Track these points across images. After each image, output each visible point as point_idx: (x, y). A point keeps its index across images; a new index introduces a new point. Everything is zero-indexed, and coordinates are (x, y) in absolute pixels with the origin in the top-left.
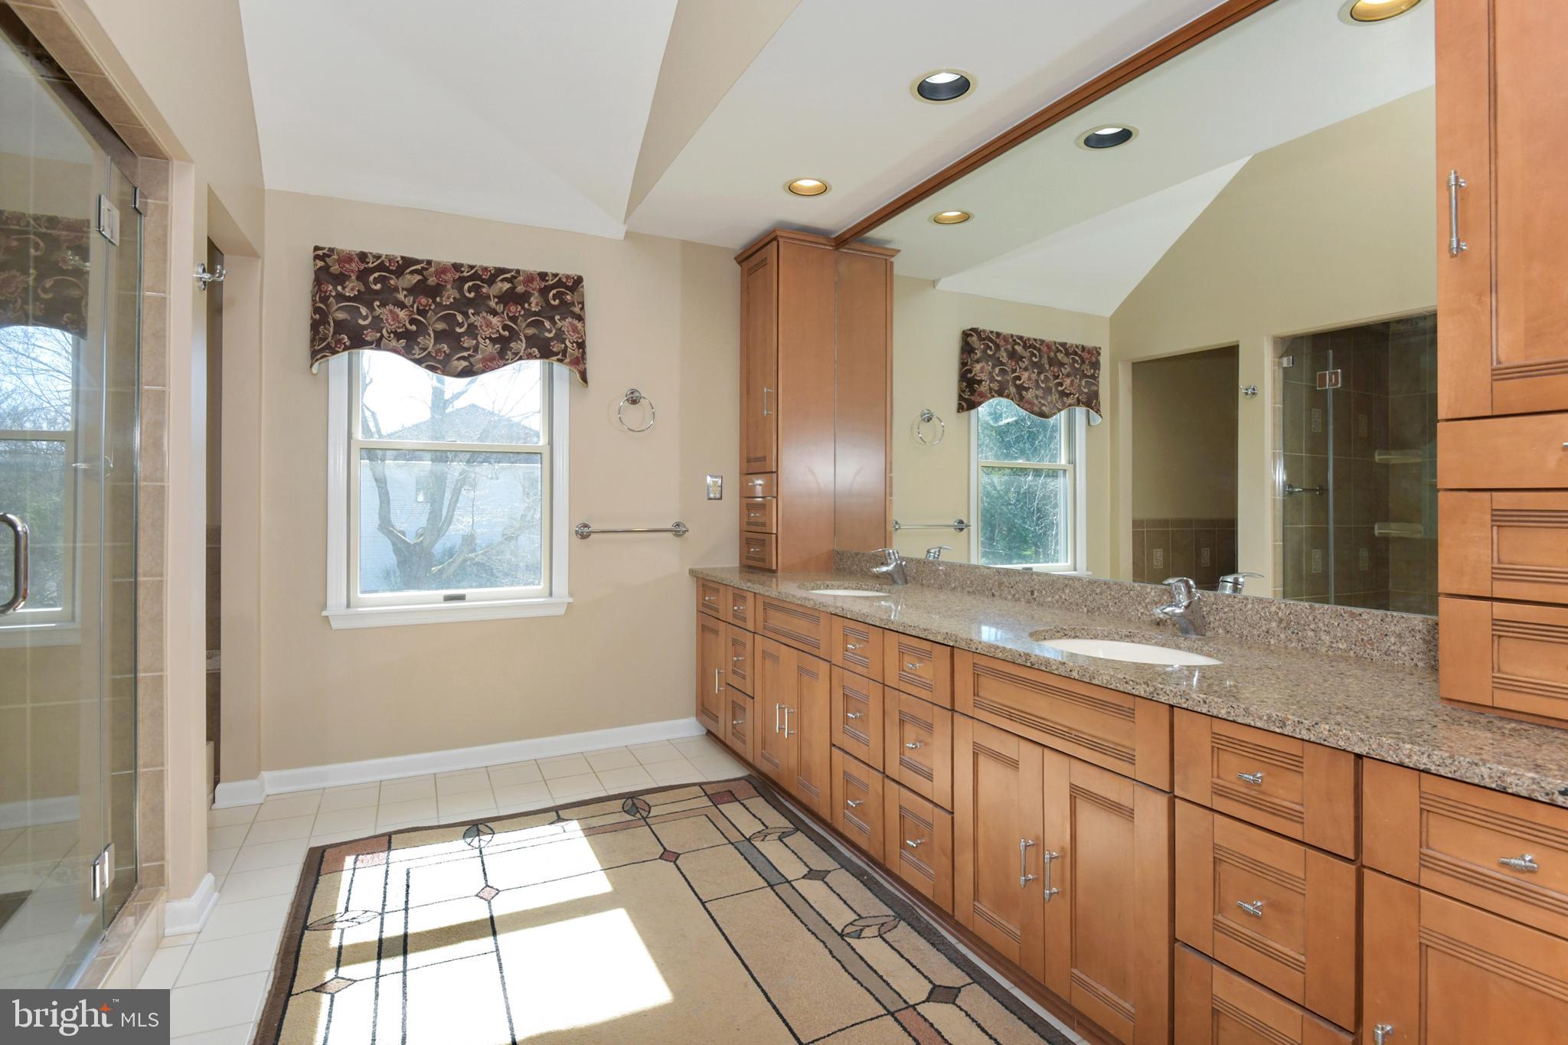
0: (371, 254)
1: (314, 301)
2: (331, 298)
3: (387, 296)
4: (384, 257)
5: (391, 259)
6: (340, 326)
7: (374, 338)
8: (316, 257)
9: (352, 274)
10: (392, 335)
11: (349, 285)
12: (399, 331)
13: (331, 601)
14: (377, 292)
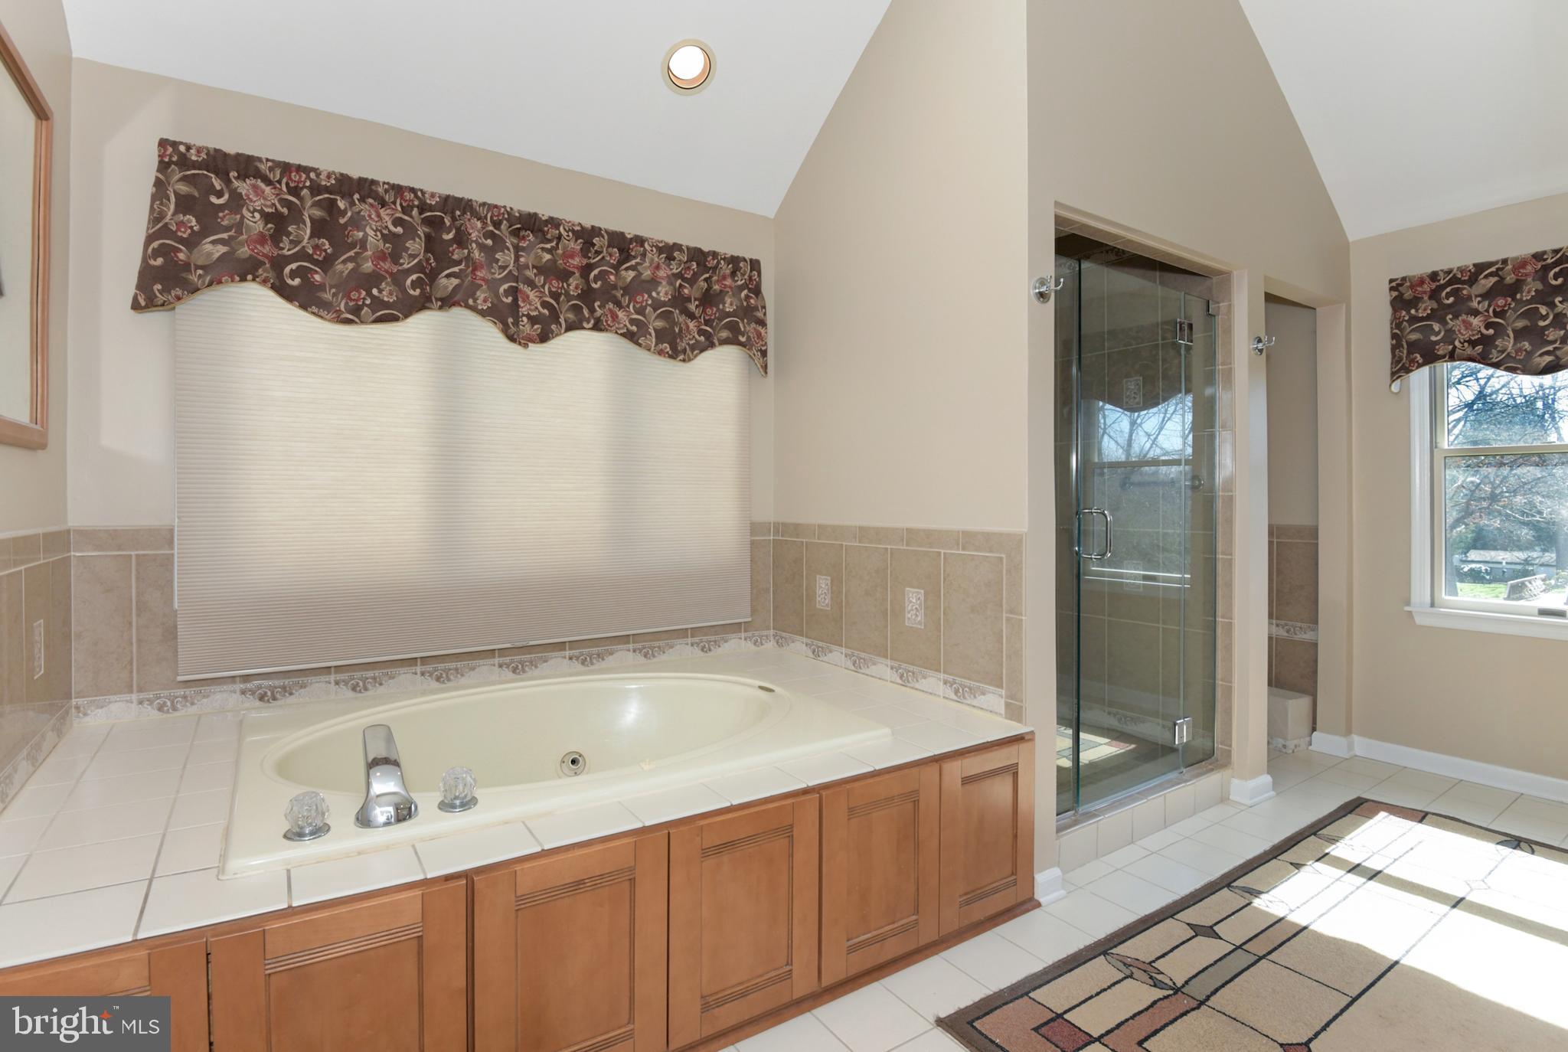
0: (1442, 271)
1: (1392, 328)
2: (1405, 323)
3: (1461, 307)
4: (1455, 270)
5: (1461, 270)
6: (1413, 346)
7: (1446, 351)
8: (1392, 289)
9: (1424, 296)
10: (1466, 344)
11: (1422, 306)
12: (1473, 338)
13: (1415, 598)
14: (1450, 306)
